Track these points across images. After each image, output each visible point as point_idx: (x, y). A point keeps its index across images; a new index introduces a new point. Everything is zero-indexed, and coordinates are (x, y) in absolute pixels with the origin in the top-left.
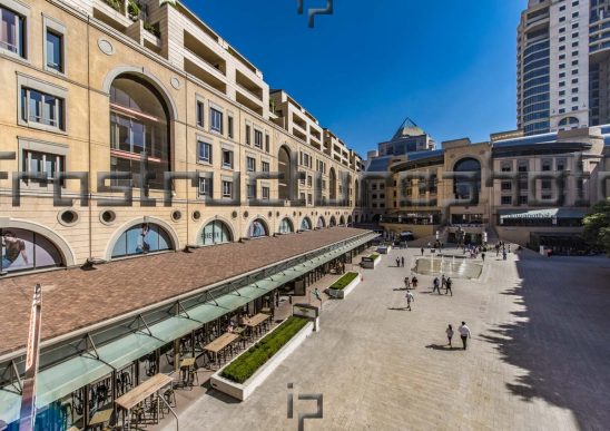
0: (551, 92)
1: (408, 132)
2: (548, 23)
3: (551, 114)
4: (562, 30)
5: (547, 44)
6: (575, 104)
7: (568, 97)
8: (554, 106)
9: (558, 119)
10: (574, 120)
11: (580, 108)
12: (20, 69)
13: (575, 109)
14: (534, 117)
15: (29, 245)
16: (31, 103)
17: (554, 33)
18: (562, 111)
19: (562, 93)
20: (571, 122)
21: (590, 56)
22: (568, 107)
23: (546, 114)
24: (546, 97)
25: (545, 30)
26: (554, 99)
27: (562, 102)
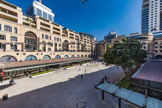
0: (149, 22)
1: (112, 33)
2: (149, 3)
3: (149, 28)
4: (152, 5)
5: (148, 9)
6: (156, 25)
7: (154, 23)
8: (150, 26)
9: (151, 29)
10: (155, 29)
11: (157, 26)
12: (11, 34)
13: (156, 26)
14: (144, 29)
15: (12, 58)
16: (12, 38)
17: (150, 6)
18: (152, 27)
19: (152, 22)
20: (155, 30)
21: (160, 12)
22: (154, 26)
23: (148, 28)
24: (148, 23)
25: (148, 5)
26: (150, 24)
27: (152, 25)
